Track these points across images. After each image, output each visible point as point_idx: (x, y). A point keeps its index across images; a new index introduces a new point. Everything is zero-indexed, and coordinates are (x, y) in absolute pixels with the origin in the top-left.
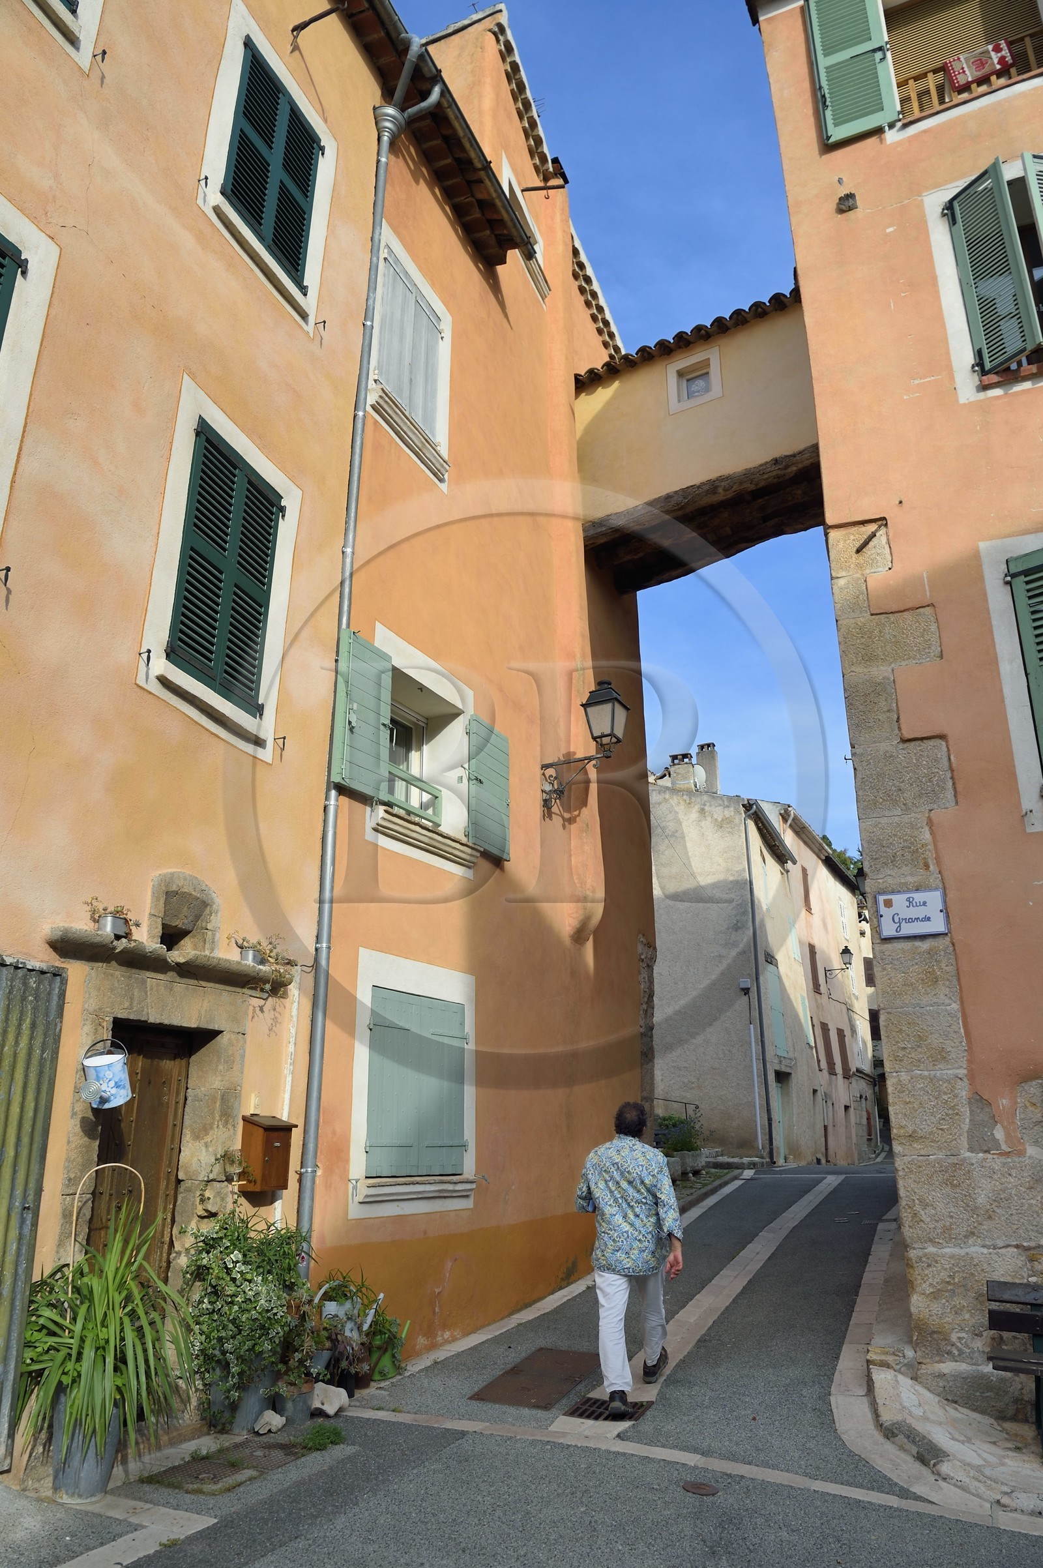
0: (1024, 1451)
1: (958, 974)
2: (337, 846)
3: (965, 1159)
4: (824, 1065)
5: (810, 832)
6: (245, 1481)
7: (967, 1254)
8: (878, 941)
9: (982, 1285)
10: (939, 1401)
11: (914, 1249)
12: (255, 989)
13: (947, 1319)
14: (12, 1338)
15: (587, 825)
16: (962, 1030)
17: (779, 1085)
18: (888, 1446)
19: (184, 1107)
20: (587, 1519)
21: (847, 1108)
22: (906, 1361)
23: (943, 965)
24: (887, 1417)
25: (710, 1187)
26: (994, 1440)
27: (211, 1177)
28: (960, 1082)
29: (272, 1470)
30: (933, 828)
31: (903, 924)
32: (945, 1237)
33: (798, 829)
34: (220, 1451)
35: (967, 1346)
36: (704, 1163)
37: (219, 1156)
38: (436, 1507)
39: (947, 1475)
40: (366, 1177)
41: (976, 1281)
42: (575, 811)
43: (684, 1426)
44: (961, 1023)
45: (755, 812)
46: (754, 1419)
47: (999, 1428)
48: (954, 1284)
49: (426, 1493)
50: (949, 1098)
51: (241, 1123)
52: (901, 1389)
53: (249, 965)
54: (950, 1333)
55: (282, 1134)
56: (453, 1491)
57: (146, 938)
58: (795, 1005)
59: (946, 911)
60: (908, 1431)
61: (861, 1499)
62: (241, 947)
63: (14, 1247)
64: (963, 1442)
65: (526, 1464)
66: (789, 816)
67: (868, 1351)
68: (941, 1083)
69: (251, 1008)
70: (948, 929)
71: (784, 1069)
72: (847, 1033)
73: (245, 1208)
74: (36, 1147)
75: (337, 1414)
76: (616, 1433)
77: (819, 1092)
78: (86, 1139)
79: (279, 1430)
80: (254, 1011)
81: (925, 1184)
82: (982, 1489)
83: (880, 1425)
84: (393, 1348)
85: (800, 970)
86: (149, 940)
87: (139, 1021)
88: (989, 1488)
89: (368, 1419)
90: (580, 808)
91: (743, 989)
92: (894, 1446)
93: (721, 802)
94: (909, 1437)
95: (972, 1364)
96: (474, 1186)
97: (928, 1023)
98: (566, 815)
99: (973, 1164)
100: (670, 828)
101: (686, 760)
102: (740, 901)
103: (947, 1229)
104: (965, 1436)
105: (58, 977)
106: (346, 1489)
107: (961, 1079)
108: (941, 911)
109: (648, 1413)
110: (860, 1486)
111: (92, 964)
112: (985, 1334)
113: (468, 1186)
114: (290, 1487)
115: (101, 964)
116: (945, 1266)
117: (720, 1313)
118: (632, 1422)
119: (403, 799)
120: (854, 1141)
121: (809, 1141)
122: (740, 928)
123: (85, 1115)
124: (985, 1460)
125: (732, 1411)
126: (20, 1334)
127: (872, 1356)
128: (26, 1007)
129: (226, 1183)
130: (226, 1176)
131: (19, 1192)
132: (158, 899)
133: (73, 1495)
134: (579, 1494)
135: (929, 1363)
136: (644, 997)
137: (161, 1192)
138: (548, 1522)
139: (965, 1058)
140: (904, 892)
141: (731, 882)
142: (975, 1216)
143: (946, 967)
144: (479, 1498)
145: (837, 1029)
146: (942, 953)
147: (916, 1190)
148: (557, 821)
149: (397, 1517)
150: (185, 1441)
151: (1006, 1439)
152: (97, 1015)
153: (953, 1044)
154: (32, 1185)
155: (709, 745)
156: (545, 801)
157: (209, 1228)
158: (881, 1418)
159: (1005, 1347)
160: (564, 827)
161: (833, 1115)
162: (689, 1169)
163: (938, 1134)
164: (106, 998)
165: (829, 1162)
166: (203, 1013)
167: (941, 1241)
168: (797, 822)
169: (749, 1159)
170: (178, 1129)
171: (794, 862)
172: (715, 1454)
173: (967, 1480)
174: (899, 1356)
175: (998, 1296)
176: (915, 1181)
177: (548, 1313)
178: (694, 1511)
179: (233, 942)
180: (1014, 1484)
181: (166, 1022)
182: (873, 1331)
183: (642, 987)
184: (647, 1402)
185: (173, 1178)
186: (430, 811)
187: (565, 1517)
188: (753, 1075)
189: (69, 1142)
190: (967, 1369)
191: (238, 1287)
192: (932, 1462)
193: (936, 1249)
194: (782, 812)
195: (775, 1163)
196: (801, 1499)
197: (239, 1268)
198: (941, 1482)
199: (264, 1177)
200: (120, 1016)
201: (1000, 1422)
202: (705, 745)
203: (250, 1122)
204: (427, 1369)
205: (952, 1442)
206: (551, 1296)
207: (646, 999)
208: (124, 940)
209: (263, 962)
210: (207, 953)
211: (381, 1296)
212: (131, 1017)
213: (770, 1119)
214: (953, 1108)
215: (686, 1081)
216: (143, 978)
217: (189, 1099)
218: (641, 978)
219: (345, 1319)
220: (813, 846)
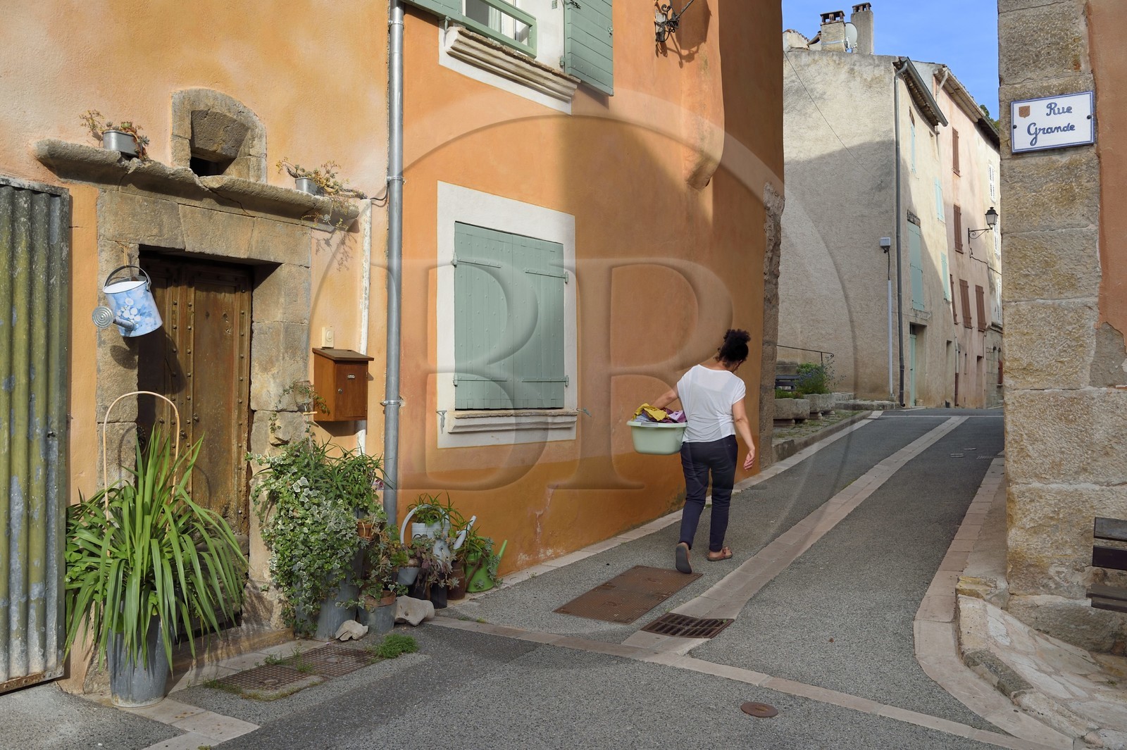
0: (1118, 685)
1: (1101, 190)
2: (405, 71)
3: (1085, 393)
4: (960, 318)
5: (964, 94)
6: (305, 688)
7: (1076, 490)
8: (1008, 156)
9: (1090, 522)
10: (1029, 631)
11: (1017, 483)
12: (311, 219)
13: (1046, 553)
14: (52, 558)
15: (706, 62)
16: (1098, 254)
17: (914, 336)
18: (968, 674)
19: (251, 340)
20: (630, 739)
21: (979, 358)
22: (997, 592)
23: (1084, 181)
24: (969, 646)
25: (836, 425)
26: (1086, 672)
27: (280, 407)
28: (1088, 311)
29: (337, 676)
30: (1091, 17)
31: (1041, 136)
32: (1053, 473)
33: (951, 91)
34: (297, 656)
35: (1066, 581)
36: (833, 405)
37: (287, 387)
38: (480, 720)
39: (1028, 707)
40: (456, 410)
41: (1083, 517)
42: (694, 47)
43: (759, 645)
44: (1097, 246)
45: (907, 70)
46: (831, 640)
47: (1092, 660)
48: (1058, 519)
49: (477, 705)
50: (1074, 329)
51: (312, 356)
52: (989, 618)
53: (302, 194)
54: (1048, 567)
55: (356, 367)
56: (504, 704)
57: (170, 161)
58: (935, 263)
59: (1095, 118)
60: (991, 660)
61: (930, 727)
62: (295, 176)
63: (41, 472)
64: (1050, 674)
65: (586, 679)
66: (943, 77)
67: (959, 580)
68: (1066, 312)
69: (314, 241)
70: (1095, 139)
71: (919, 322)
72: (986, 290)
73: (322, 435)
74: (55, 375)
75: (422, 623)
76: (688, 650)
77: (953, 344)
78: (121, 368)
79: (362, 637)
80: (318, 244)
81: (1036, 418)
82: (1065, 724)
83: (961, 654)
84: (488, 564)
85: (943, 230)
86: (175, 163)
87: (173, 249)
88: (1074, 723)
89: (449, 629)
90: (698, 44)
91: (883, 247)
92: (974, 674)
93: (871, 61)
94: (991, 667)
95: (1070, 598)
96: (575, 419)
97: (1057, 247)
98: (685, 52)
99: (1093, 399)
100: (818, 90)
101: (838, 19)
102: (886, 162)
103: (1056, 466)
104: (1054, 668)
105: (57, 198)
106: (399, 698)
107: (1090, 308)
108: (1089, 117)
109: (726, 630)
110: (932, 713)
111: (105, 186)
112: (1087, 569)
113: (569, 419)
114: (345, 695)
115: (115, 187)
116: (1050, 502)
117: (819, 537)
118: (707, 639)
119: (497, 30)
120: (984, 387)
121: (940, 386)
122: (883, 188)
123: (116, 344)
124: (1072, 694)
125: (810, 631)
126: (60, 555)
127: (961, 585)
128: (19, 229)
129: (299, 413)
130: (298, 407)
131: (38, 419)
132: (182, 119)
133: (127, 700)
134: (630, 712)
135: (1022, 594)
136: (769, 245)
137: (234, 422)
138: (589, 740)
139: (1098, 285)
140: (1045, 97)
141: (877, 143)
142: (1090, 452)
143: (1088, 183)
144: (527, 712)
145: (976, 286)
146: (1084, 167)
147: (1025, 425)
148: (673, 58)
149: (437, 729)
150: (269, 646)
151: (1099, 672)
152: (118, 243)
153: (1085, 270)
154: (54, 412)
155: (864, 6)
156: (658, 34)
157: (280, 455)
158: (963, 647)
159: (1108, 583)
160: (681, 65)
161: (966, 364)
162: (818, 410)
163: (1057, 367)
164: (127, 224)
165: (958, 405)
166: (254, 243)
167: (1048, 477)
168: (951, 83)
169: (880, 402)
170: (246, 361)
171: (945, 124)
172: (783, 675)
173: (1050, 714)
174: (991, 587)
175: (1107, 533)
176: (1025, 416)
177: (653, 534)
178: (746, 734)
179: (285, 170)
180: (1102, 721)
181: (208, 251)
182: (967, 561)
183: (768, 235)
184: (727, 620)
185: (245, 408)
186: (525, 42)
187: (608, 736)
188: (888, 327)
189: (99, 371)
190: (1063, 602)
191: (307, 510)
192: (1013, 693)
193: (1041, 485)
194: (937, 72)
195: (904, 405)
196: (864, 726)
197: (306, 493)
198: (1020, 714)
199: (337, 407)
200: (147, 243)
201: (1095, 654)
202: (861, 5)
203: (321, 354)
204: (523, 583)
205: (1038, 673)
206: (661, 519)
207: (771, 247)
208: (135, 160)
209: (320, 191)
210: (252, 180)
211: (474, 518)
212: (163, 245)
213: (902, 367)
214: (1077, 339)
215: (824, 332)
216: (172, 204)
217: (255, 332)
218: (766, 226)
219: (433, 539)
220: (966, 109)
